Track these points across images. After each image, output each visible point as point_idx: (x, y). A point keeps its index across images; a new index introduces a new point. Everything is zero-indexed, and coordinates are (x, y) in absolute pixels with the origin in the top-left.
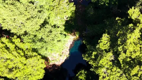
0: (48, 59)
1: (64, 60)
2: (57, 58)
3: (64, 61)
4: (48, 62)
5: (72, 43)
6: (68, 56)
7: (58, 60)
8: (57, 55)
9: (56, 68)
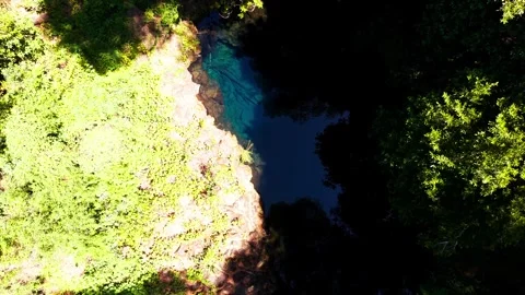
0: (170, 274)
1: (251, 187)
2: (207, 221)
3: (258, 196)
4: (192, 289)
5: (197, 87)
6: (246, 155)
7: (222, 226)
8: (189, 214)
9: (261, 264)
